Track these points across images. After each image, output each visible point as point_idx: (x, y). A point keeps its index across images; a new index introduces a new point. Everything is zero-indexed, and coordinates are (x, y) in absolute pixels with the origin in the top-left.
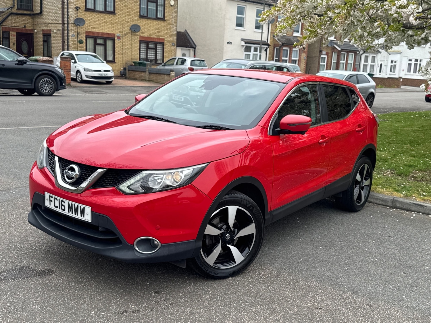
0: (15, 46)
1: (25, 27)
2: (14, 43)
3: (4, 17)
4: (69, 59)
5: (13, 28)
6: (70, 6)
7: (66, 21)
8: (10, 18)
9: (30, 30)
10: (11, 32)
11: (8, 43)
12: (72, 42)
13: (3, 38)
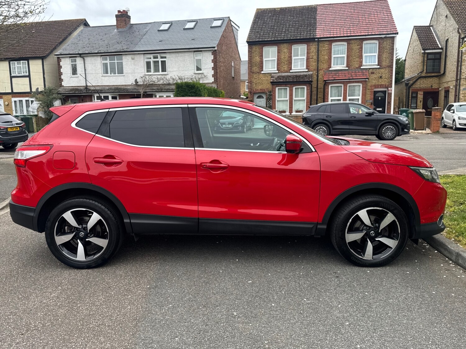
0: (422, 103)
1: (432, 86)
2: (421, 101)
3: (414, 80)
4: (439, 110)
5: (421, 89)
6: (463, 64)
7: (459, 78)
8: (419, 81)
9: (436, 89)
10: (419, 92)
11: (416, 101)
12: (463, 95)
13: (412, 97)
